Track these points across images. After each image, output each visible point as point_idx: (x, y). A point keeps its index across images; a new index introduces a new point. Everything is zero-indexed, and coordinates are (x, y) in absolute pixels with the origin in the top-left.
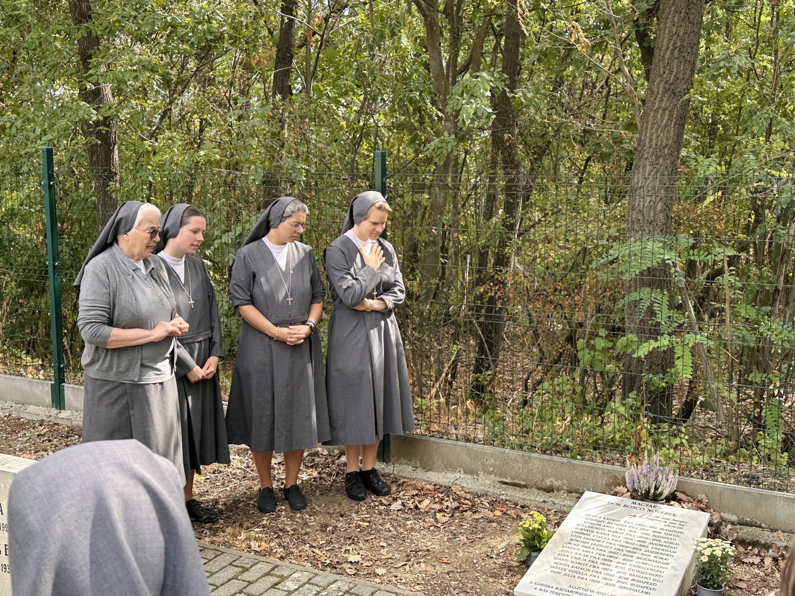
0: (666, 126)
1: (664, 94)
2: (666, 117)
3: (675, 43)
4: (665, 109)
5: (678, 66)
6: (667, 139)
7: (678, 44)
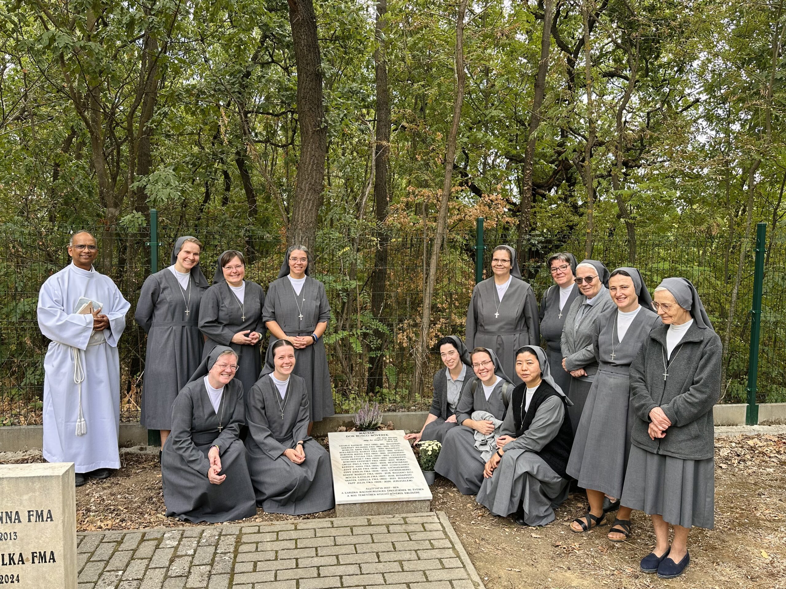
0: (311, 210)
1: (309, 190)
2: (311, 205)
3: (313, 161)
4: (310, 200)
5: (316, 175)
6: (312, 218)
7: (316, 162)
